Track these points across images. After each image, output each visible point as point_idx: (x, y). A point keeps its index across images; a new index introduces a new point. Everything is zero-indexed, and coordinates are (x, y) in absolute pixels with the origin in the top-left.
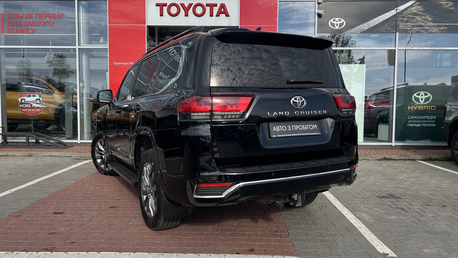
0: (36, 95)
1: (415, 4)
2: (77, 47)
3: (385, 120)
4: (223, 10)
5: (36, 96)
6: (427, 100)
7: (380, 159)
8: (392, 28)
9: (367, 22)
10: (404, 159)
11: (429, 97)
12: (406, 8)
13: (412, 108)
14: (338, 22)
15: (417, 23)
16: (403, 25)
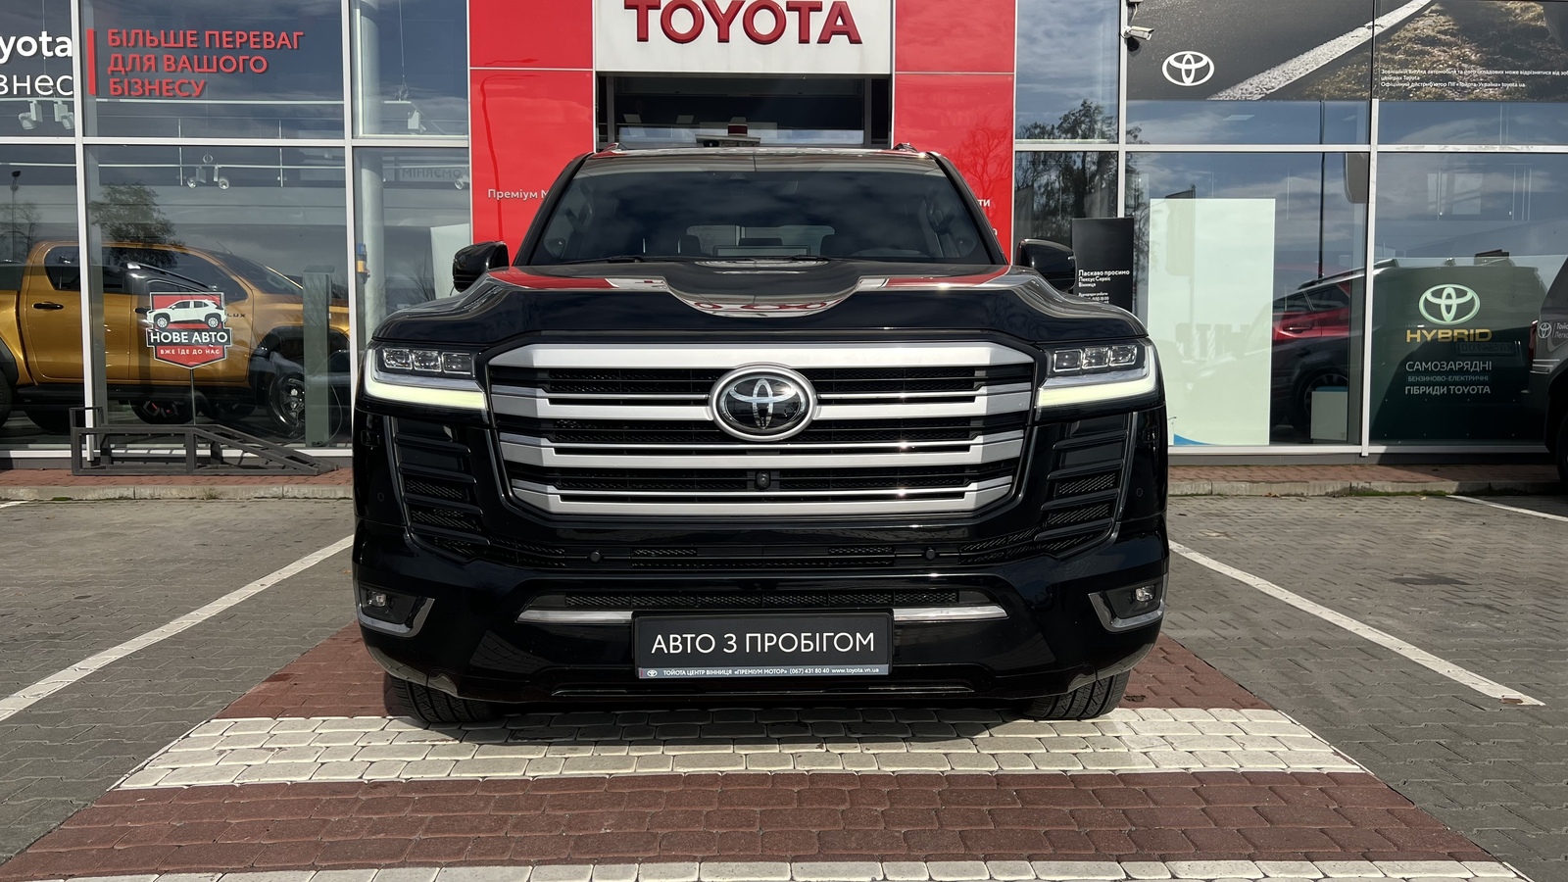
0: (206, 301)
1: (1429, 10)
2: (347, 143)
3: (1324, 377)
4: (840, 22)
5: (206, 305)
6: (1463, 309)
7: (1338, 492)
8: (1359, 83)
9: (1283, 65)
10: (1409, 490)
11: (1472, 301)
12: (1400, 22)
13: (1418, 336)
14: (1190, 63)
15: (1434, 69)
16: (1394, 75)
